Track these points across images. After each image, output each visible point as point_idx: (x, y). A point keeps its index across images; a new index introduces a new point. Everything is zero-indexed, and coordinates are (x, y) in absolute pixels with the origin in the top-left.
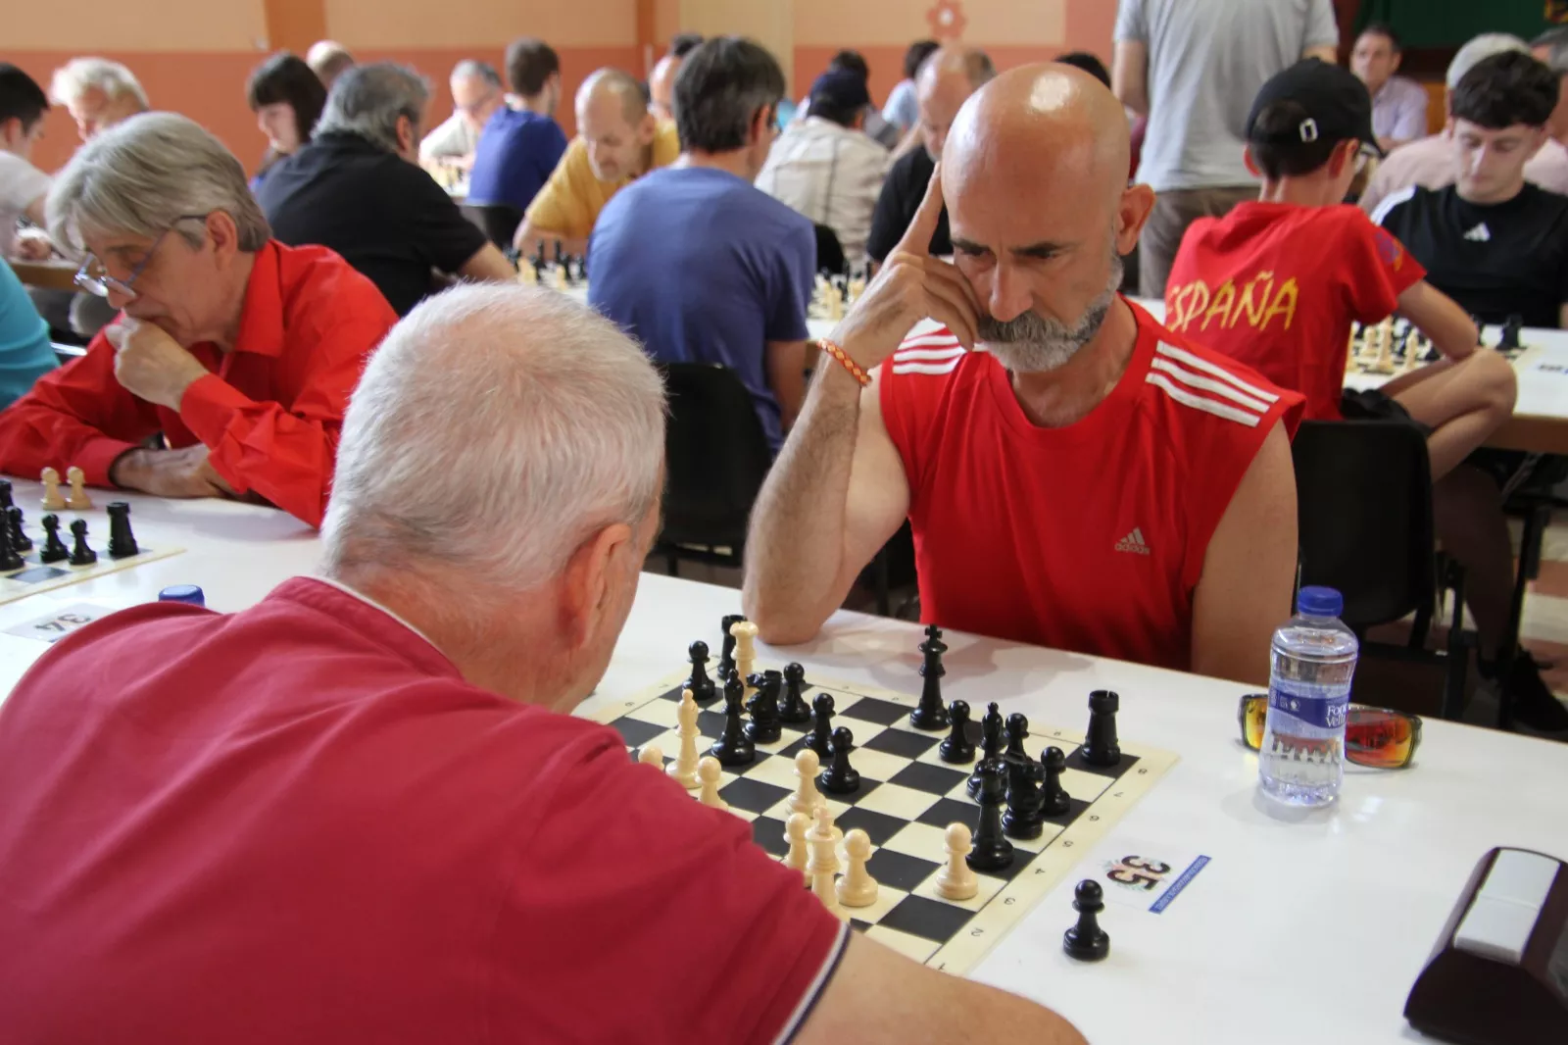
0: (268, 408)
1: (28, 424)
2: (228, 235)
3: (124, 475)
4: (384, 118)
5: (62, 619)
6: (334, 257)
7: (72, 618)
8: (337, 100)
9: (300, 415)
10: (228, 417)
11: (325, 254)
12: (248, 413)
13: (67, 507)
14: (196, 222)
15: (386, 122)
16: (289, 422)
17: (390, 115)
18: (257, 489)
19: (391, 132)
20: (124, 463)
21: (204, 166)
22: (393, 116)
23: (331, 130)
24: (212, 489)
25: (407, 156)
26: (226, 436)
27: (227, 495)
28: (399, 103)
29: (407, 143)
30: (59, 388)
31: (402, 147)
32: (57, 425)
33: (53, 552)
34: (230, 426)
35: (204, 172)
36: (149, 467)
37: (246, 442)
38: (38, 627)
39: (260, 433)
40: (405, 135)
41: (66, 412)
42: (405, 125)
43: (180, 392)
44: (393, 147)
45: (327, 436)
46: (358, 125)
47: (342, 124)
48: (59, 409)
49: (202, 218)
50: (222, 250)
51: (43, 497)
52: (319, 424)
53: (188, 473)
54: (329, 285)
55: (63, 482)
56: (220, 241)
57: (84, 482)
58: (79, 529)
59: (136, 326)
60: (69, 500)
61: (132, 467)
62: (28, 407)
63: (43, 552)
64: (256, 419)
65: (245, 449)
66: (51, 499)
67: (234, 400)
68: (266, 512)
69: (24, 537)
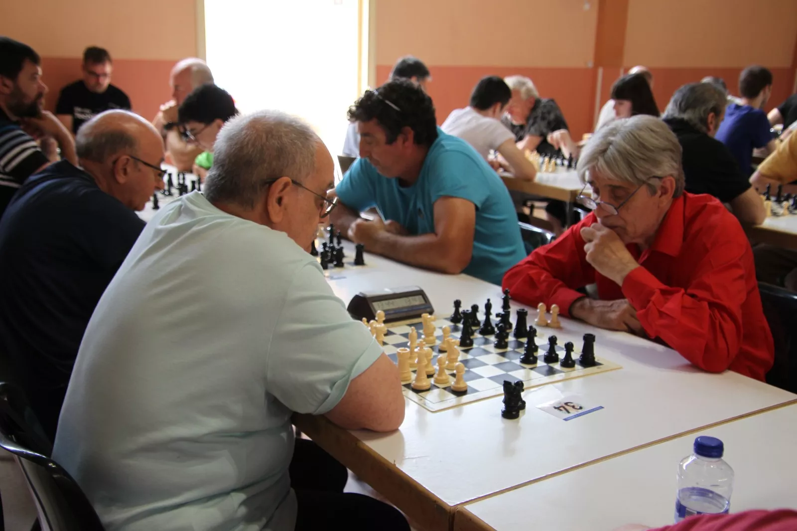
0: (678, 292)
1: (528, 274)
2: (670, 190)
3: (576, 312)
4: (702, 112)
5: (566, 404)
6: (716, 202)
7: (572, 405)
8: (675, 102)
9: (693, 296)
10: (652, 293)
11: (711, 200)
12: (663, 292)
13: (547, 326)
14: (657, 180)
15: (702, 115)
16: (688, 301)
17: (705, 111)
18: (662, 337)
19: (704, 121)
20: (578, 304)
21: (671, 150)
22: (707, 112)
23: (670, 117)
24: (625, 327)
25: (710, 134)
26: (651, 304)
27: (632, 331)
28: (711, 105)
29: (711, 127)
30: (545, 257)
31: (709, 129)
32: (543, 277)
33: (551, 357)
34: (653, 298)
35: (669, 153)
36: (592, 309)
37: (662, 310)
38: (555, 408)
39: (673, 305)
40: (711, 123)
41: (547, 271)
42: (712, 117)
43: (625, 273)
44: (704, 129)
45: (711, 313)
46: (685, 116)
47: (677, 115)
48: (544, 269)
49: (660, 178)
50: (664, 197)
51: (536, 318)
52: (705, 304)
53: (613, 316)
54: (715, 218)
55: (548, 310)
56: (664, 191)
57: (559, 313)
58: (569, 347)
59: (605, 231)
60: (549, 322)
61: (582, 307)
62: (527, 265)
63: (545, 355)
64: (669, 297)
65: (661, 314)
66: (540, 319)
67: (654, 283)
68: (659, 348)
69: (534, 344)
